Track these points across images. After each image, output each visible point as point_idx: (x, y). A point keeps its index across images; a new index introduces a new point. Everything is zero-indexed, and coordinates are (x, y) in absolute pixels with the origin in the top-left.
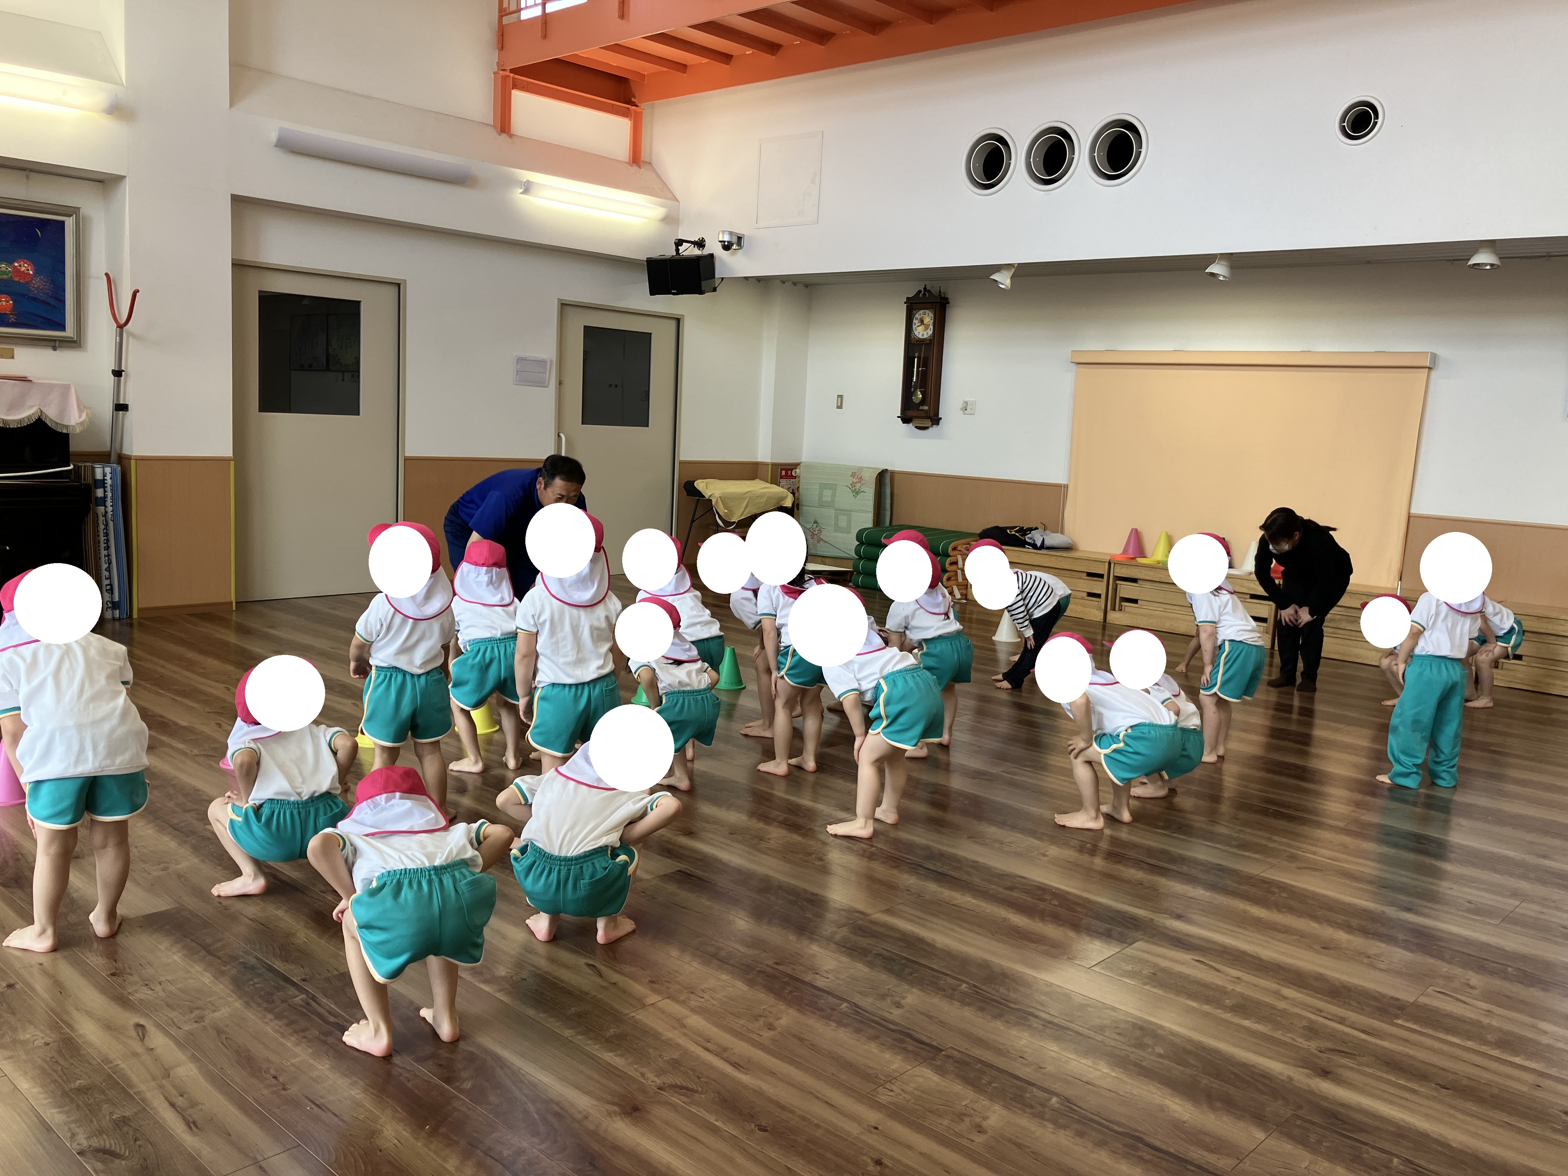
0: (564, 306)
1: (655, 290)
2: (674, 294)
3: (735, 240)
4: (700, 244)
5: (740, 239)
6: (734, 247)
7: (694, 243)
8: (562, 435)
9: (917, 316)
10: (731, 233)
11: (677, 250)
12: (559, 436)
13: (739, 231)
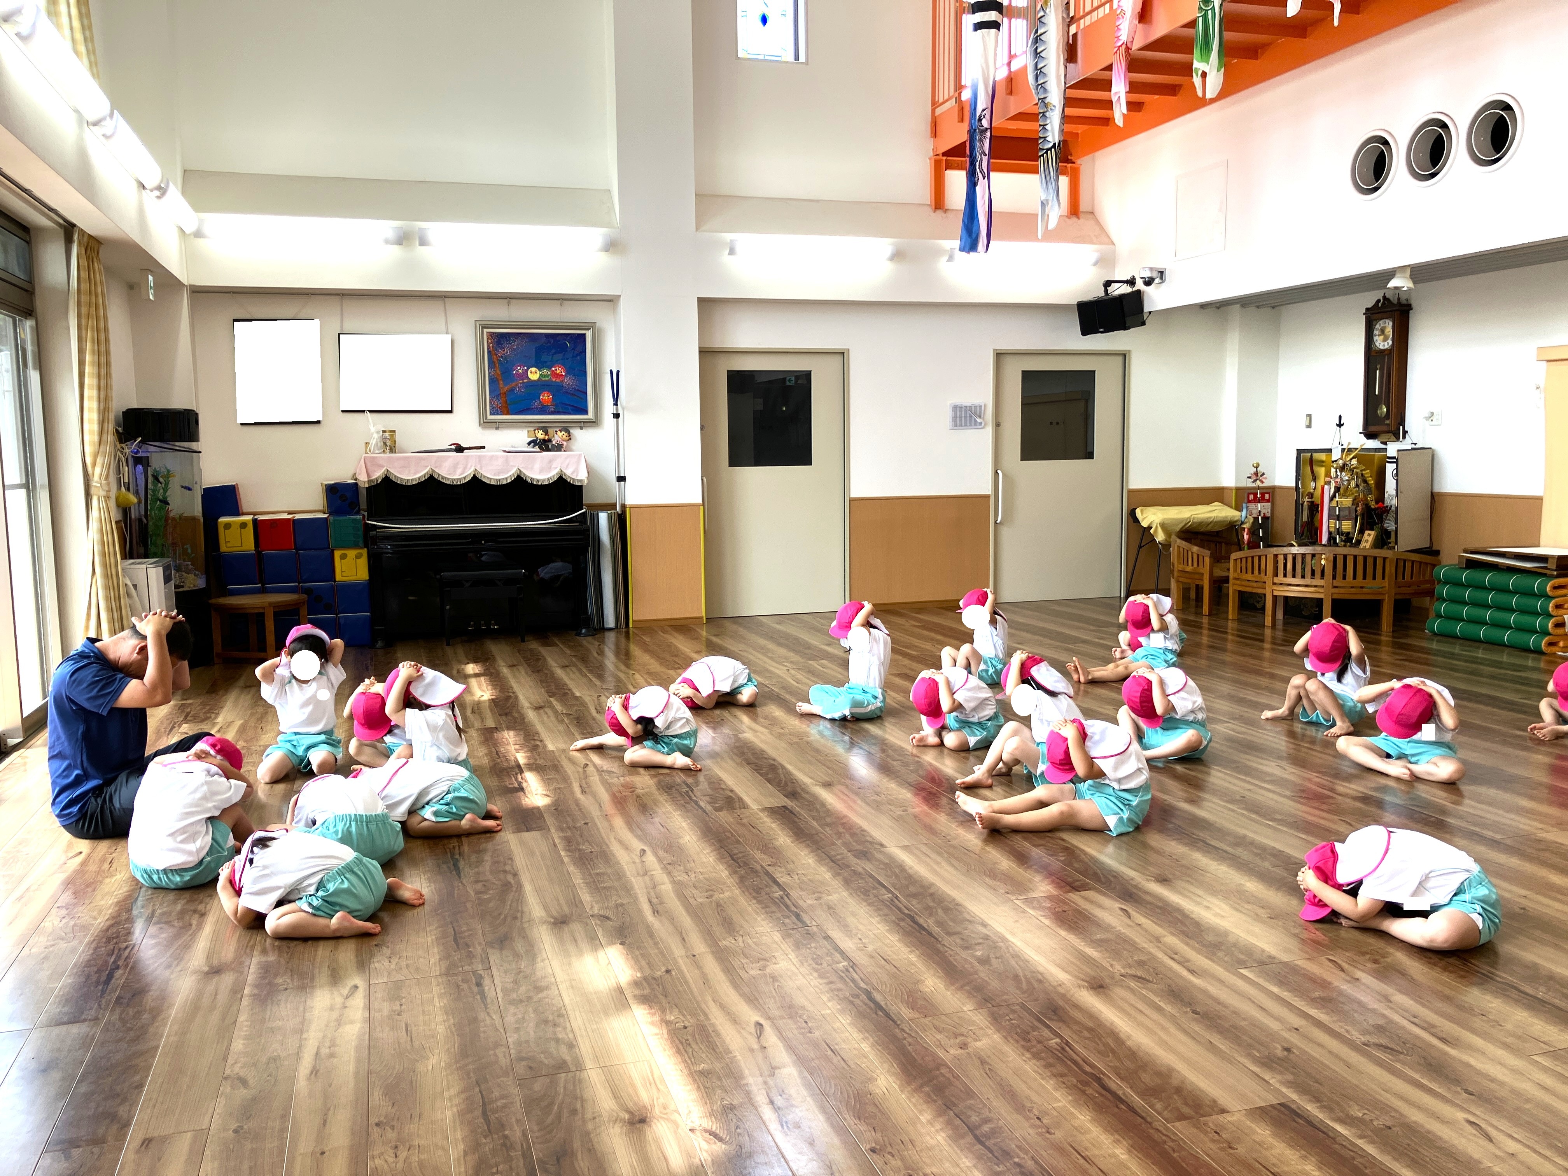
0: (999, 356)
1: (1087, 329)
2: (1102, 332)
3: (1155, 274)
4: (1131, 282)
5: (1161, 273)
6: (1157, 280)
7: (1127, 282)
8: (999, 471)
9: (1377, 326)
10: (1151, 269)
11: (1106, 291)
12: (996, 472)
13: (1160, 266)
